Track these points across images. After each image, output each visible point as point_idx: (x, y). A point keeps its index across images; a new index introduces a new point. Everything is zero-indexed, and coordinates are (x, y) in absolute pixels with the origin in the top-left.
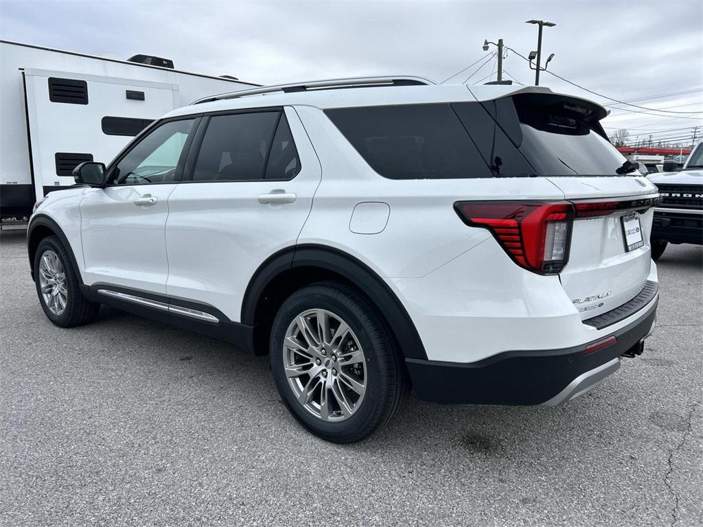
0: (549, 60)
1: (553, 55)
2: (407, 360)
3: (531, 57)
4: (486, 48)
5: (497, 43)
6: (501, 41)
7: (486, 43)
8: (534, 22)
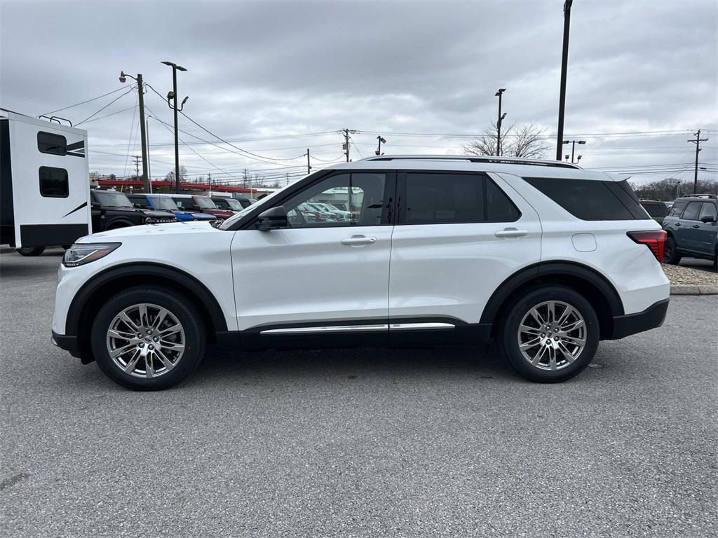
0: (184, 102)
1: (187, 97)
2: (614, 317)
3: (170, 97)
4: (123, 80)
5: (137, 77)
6: (140, 76)
7: (122, 74)
8: (168, 64)
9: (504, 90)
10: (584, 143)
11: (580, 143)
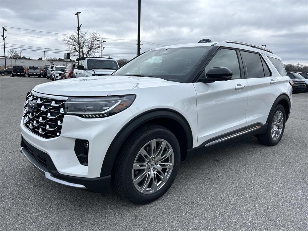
9: (80, 13)
10: (105, 41)
11: (104, 41)
